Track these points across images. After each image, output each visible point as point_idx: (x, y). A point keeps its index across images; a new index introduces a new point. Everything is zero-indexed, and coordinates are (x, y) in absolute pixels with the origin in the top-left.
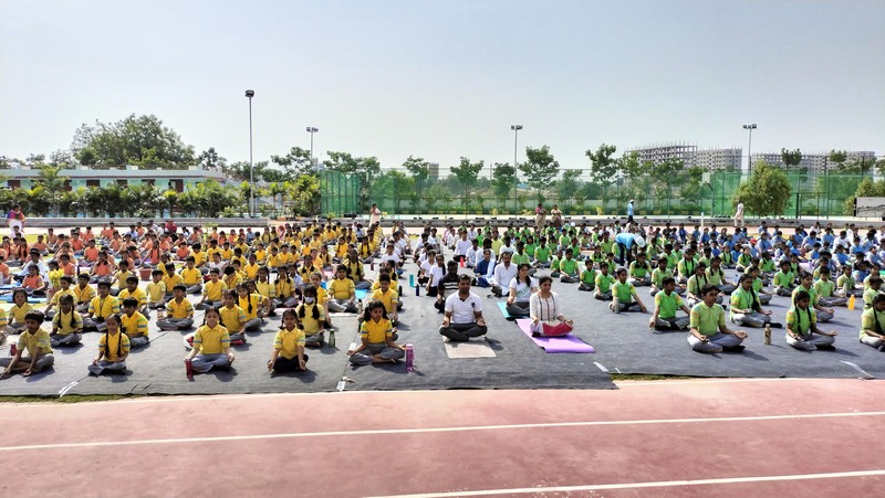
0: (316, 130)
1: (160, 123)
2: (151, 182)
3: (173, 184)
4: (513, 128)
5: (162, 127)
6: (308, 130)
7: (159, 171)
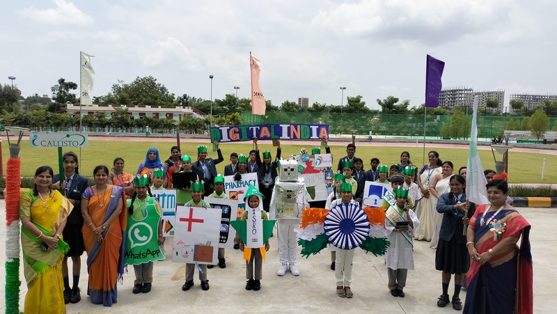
0: (238, 88)
1: (156, 80)
2: (157, 114)
3: (168, 115)
4: (341, 88)
5: (157, 82)
6: (235, 88)
7: (160, 109)
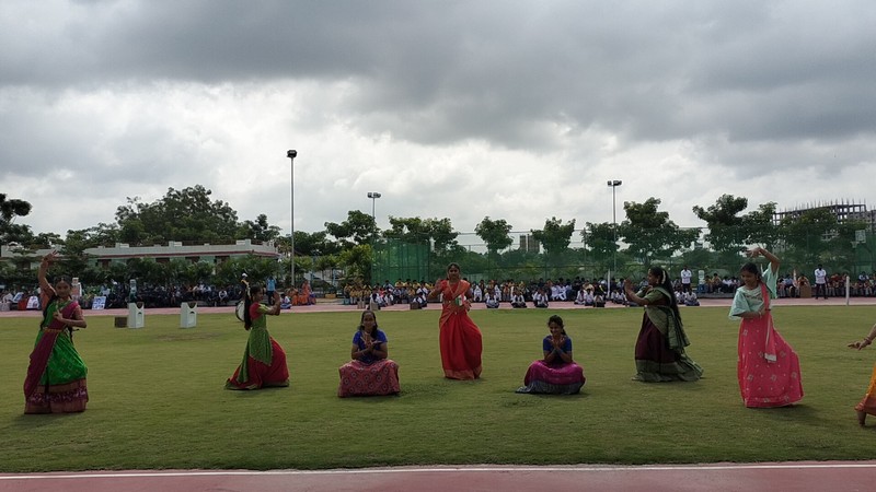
0: (378, 196)
1: (209, 193)
2: (195, 258)
3: (219, 260)
4: (609, 184)
5: (212, 199)
6: (370, 196)
7: (207, 248)
